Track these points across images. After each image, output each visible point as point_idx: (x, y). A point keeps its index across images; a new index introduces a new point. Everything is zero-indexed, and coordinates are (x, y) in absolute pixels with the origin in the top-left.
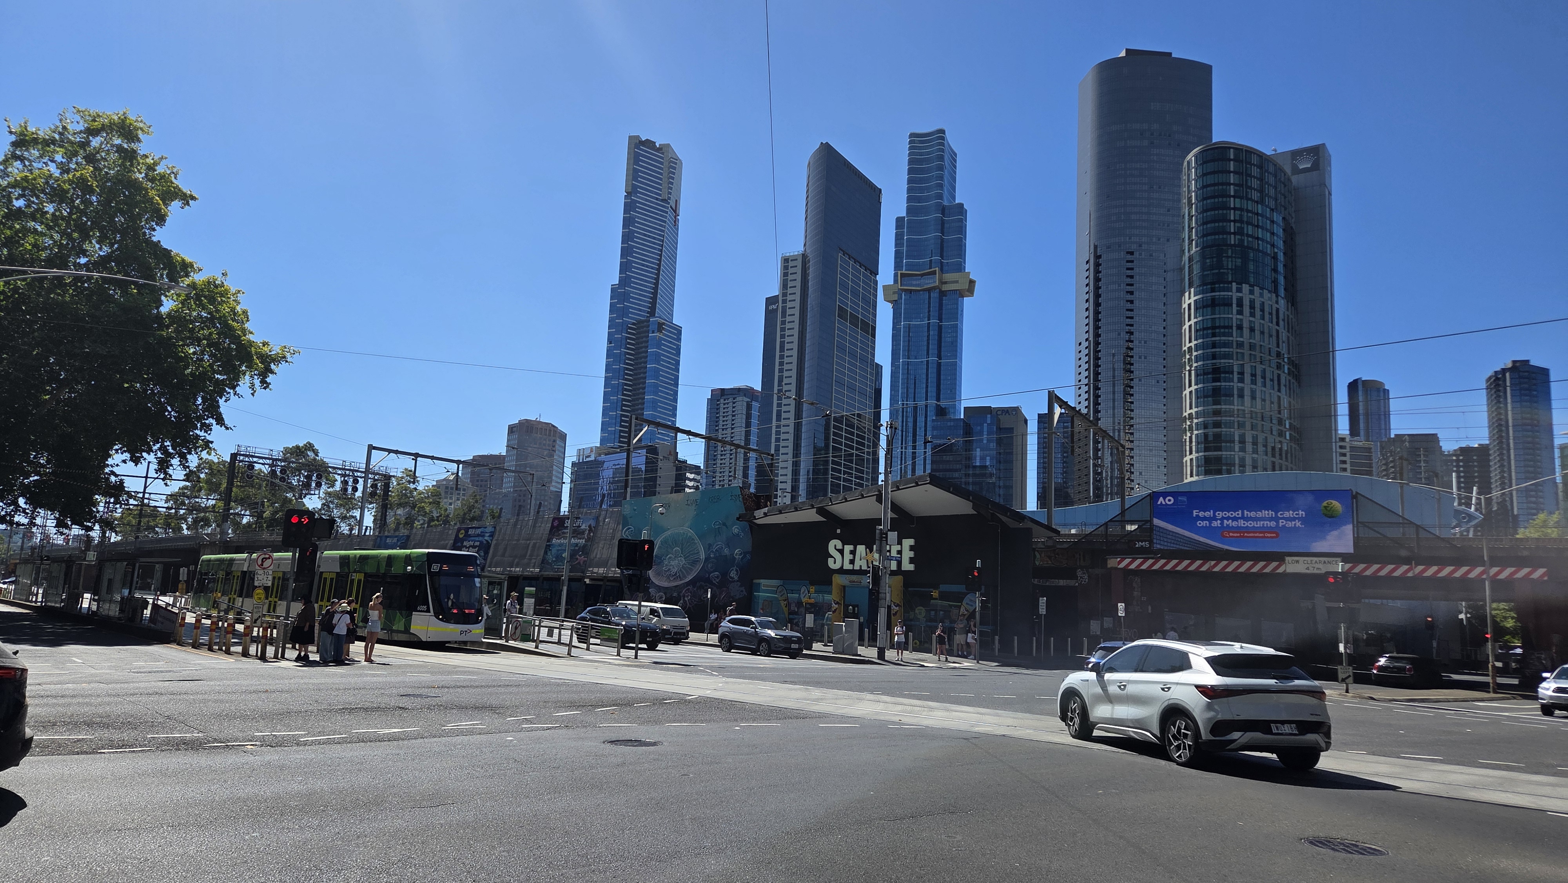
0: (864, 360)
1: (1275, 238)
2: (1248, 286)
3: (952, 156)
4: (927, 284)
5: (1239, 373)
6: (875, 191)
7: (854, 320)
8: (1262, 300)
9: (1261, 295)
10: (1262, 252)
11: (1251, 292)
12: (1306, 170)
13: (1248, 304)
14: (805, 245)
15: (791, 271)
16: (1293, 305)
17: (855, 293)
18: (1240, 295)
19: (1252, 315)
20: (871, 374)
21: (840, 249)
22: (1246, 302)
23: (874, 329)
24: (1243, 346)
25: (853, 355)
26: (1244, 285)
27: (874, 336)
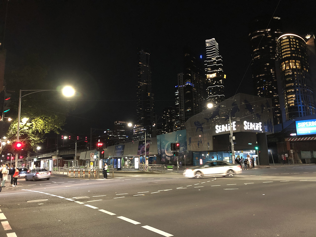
2: (297, 69)
7: (197, 88)
9: (301, 71)
13: (298, 73)
15: (180, 77)
17: (197, 81)
20: (202, 100)
25: (197, 96)
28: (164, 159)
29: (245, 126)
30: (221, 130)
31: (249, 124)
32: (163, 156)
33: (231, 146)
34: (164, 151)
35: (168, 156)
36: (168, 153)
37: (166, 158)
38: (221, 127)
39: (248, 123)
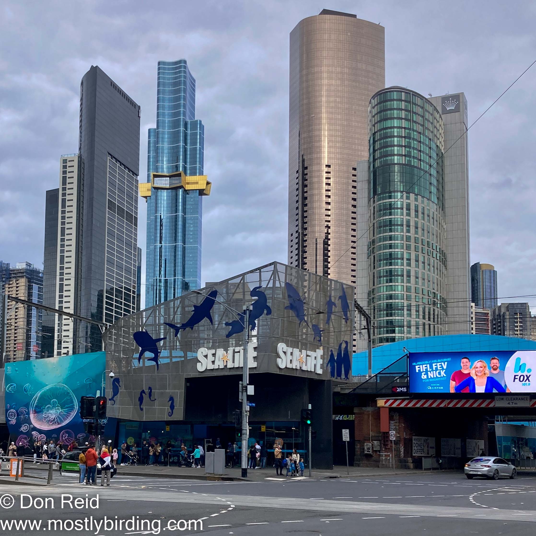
0: (129, 244)
1: (432, 160)
2: (414, 194)
3: (191, 82)
4: (174, 184)
5: (407, 259)
6: (135, 107)
7: (121, 211)
8: (423, 206)
9: (423, 202)
10: (423, 170)
11: (416, 200)
12: (451, 111)
13: (414, 208)
14: (80, 149)
15: (68, 169)
16: (443, 210)
17: (121, 190)
18: (409, 201)
19: (417, 216)
20: (135, 256)
21: (109, 154)
22: (413, 207)
23: (136, 219)
24: (410, 240)
25: (120, 239)
26: (411, 194)
27: (136, 225)
28: (25, 438)
29: (280, 358)
30: (213, 362)
31: (292, 354)
32: (22, 429)
33: (241, 412)
34: (28, 414)
35: (40, 431)
36: (40, 420)
37: (32, 435)
38: (214, 355)
39: (290, 350)
